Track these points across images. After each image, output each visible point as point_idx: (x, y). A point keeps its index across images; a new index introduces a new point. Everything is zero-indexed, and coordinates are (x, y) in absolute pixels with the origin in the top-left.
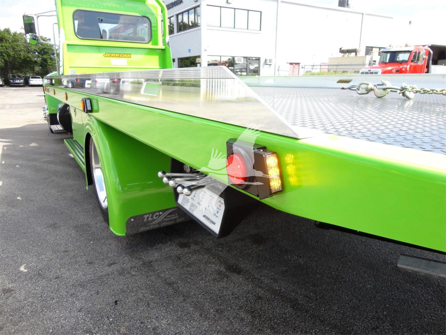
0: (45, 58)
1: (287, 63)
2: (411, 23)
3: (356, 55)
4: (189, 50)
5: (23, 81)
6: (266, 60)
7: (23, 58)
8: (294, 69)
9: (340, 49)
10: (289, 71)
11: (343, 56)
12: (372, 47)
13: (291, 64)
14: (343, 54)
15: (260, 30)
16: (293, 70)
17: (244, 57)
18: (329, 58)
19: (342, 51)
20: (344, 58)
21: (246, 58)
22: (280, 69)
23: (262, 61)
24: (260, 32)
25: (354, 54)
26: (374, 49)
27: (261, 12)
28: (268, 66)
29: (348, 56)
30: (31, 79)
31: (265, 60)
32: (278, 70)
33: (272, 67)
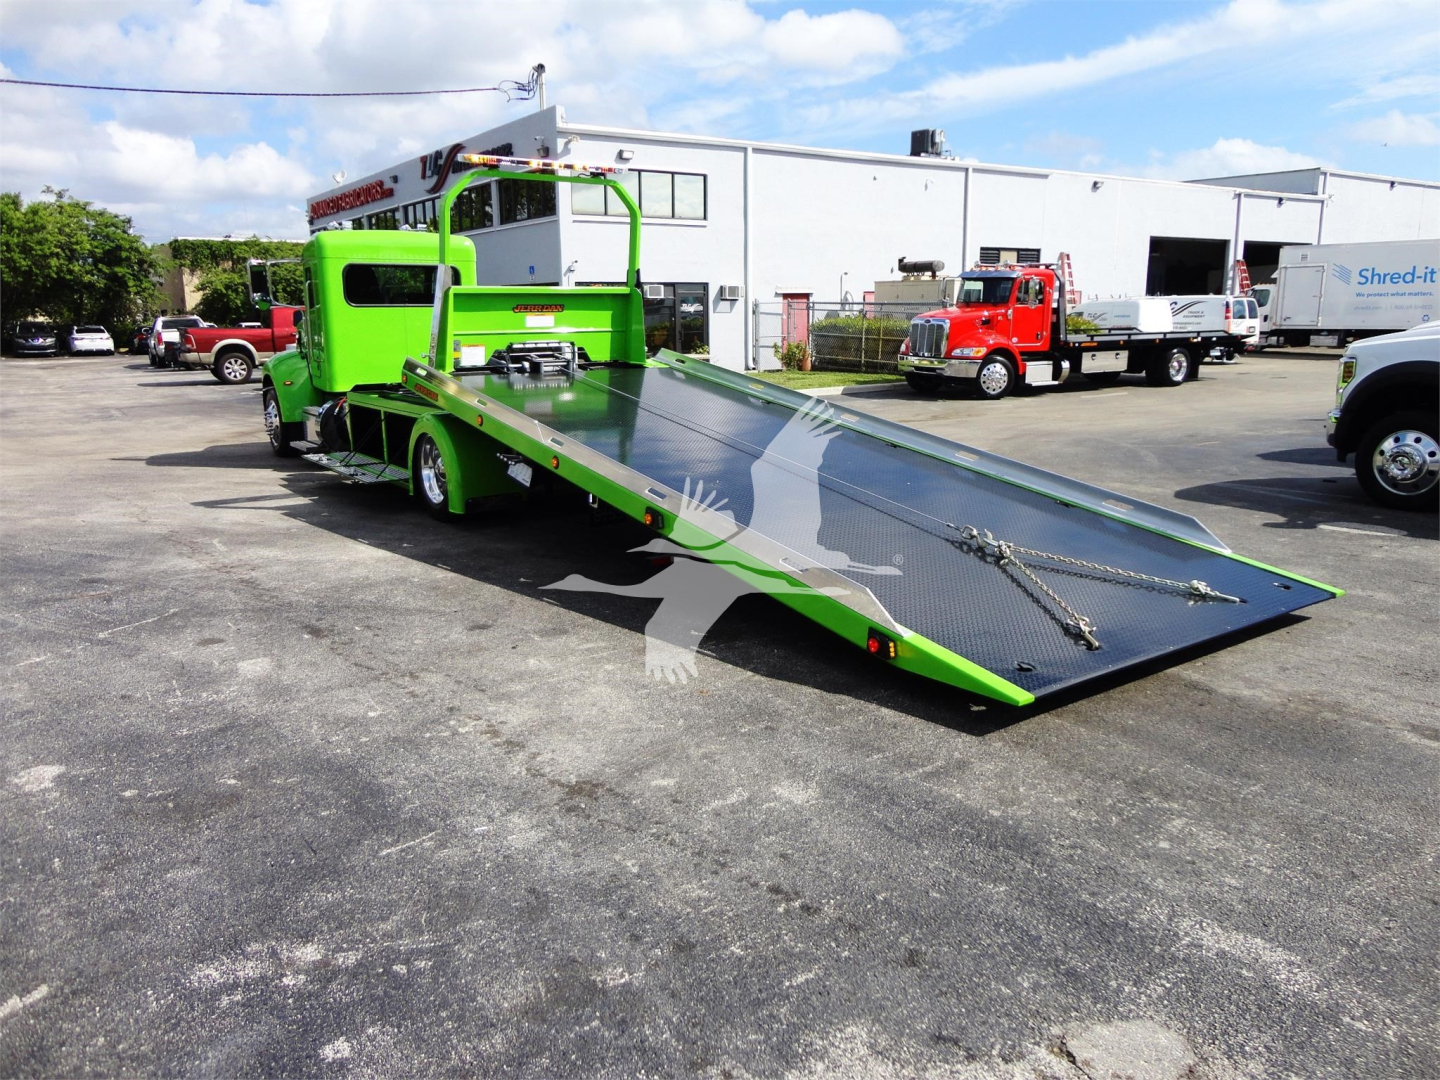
0: (120, 274)
1: (777, 295)
2: (1098, 185)
3: (934, 276)
4: (532, 269)
5: (53, 339)
6: (722, 289)
7: (55, 276)
8: (792, 312)
9: (901, 261)
10: (781, 315)
11: (905, 279)
12: (999, 250)
13: (786, 296)
14: (905, 274)
15: (705, 218)
16: (789, 314)
17: (666, 284)
18: (876, 283)
19: (904, 267)
20: (907, 283)
21: (673, 285)
22: (762, 308)
23: (713, 293)
24: (703, 223)
25: (930, 273)
26: (1002, 253)
27: (705, 176)
28: (728, 303)
29: (917, 279)
30: (76, 335)
31: (718, 288)
32: (754, 312)
33: (740, 304)
